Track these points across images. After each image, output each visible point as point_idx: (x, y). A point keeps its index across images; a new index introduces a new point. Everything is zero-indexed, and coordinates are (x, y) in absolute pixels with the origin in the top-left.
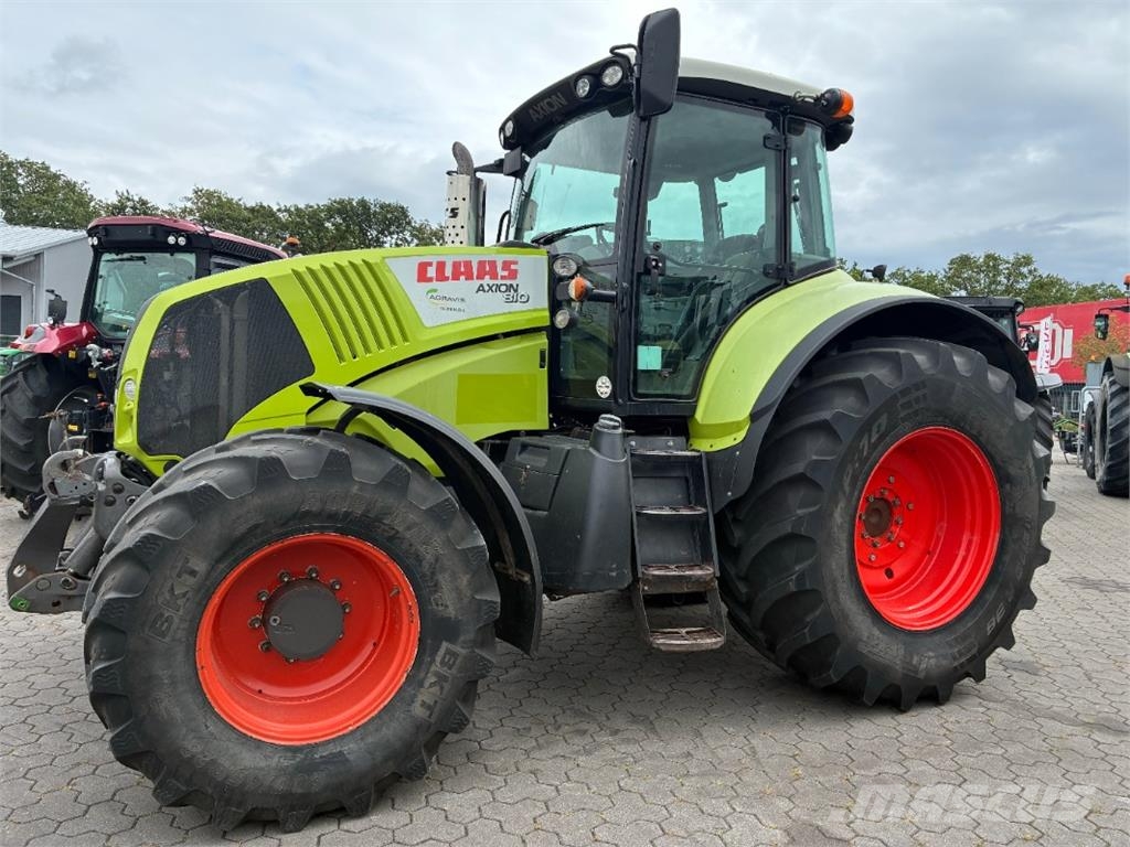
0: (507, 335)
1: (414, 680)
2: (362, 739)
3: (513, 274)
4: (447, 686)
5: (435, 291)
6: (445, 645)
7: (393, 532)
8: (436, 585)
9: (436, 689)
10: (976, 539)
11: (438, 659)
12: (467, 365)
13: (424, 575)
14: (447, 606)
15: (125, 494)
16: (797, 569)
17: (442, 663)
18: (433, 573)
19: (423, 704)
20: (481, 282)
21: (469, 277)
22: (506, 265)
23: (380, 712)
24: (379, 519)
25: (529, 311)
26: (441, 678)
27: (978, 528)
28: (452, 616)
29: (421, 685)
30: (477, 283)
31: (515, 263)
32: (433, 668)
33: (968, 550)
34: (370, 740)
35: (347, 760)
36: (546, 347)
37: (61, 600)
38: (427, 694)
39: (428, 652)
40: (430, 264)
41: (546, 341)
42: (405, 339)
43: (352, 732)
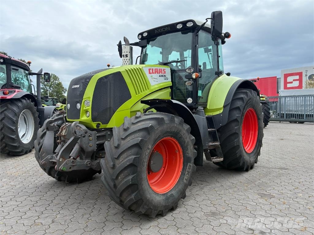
0: (164, 88)
1: (183, 174)
2: (175, 190)
3: (165, 73)
4: (189, 174)
5: (152, 76)
6: (189, 164)
7: (181, 136)
8: (187, 149)
9: (187, 175)
10: (253, 133)
11: (188, 168)
12: (159, 95)
13: (185, 146)
14: (189, 154)
15: (88, 134)
16: (235, 140)
17: (189, 168)
18: (187, 146)
19: (186, 179)
20: (160, 74)
21: (158, 73)
22: (164, 70)
23: (177, 183)
24: (179, 133)
25: (168, 82)
26: (188, 172)
27: (253, 131)
28: (190, 156)
29: (184, 174)
30: (159, 75)
31: (165, 69)
32: (187, 170)
33: (252, 135)
34: (177, 190)
35: (174, 196)
36: (171, 91)
37: (71, 167)
38: (186, 177)
39: (185, 166)
40: (151, 69)
41: (170, 89)
42: (148, 89)
43: (173, 189)
